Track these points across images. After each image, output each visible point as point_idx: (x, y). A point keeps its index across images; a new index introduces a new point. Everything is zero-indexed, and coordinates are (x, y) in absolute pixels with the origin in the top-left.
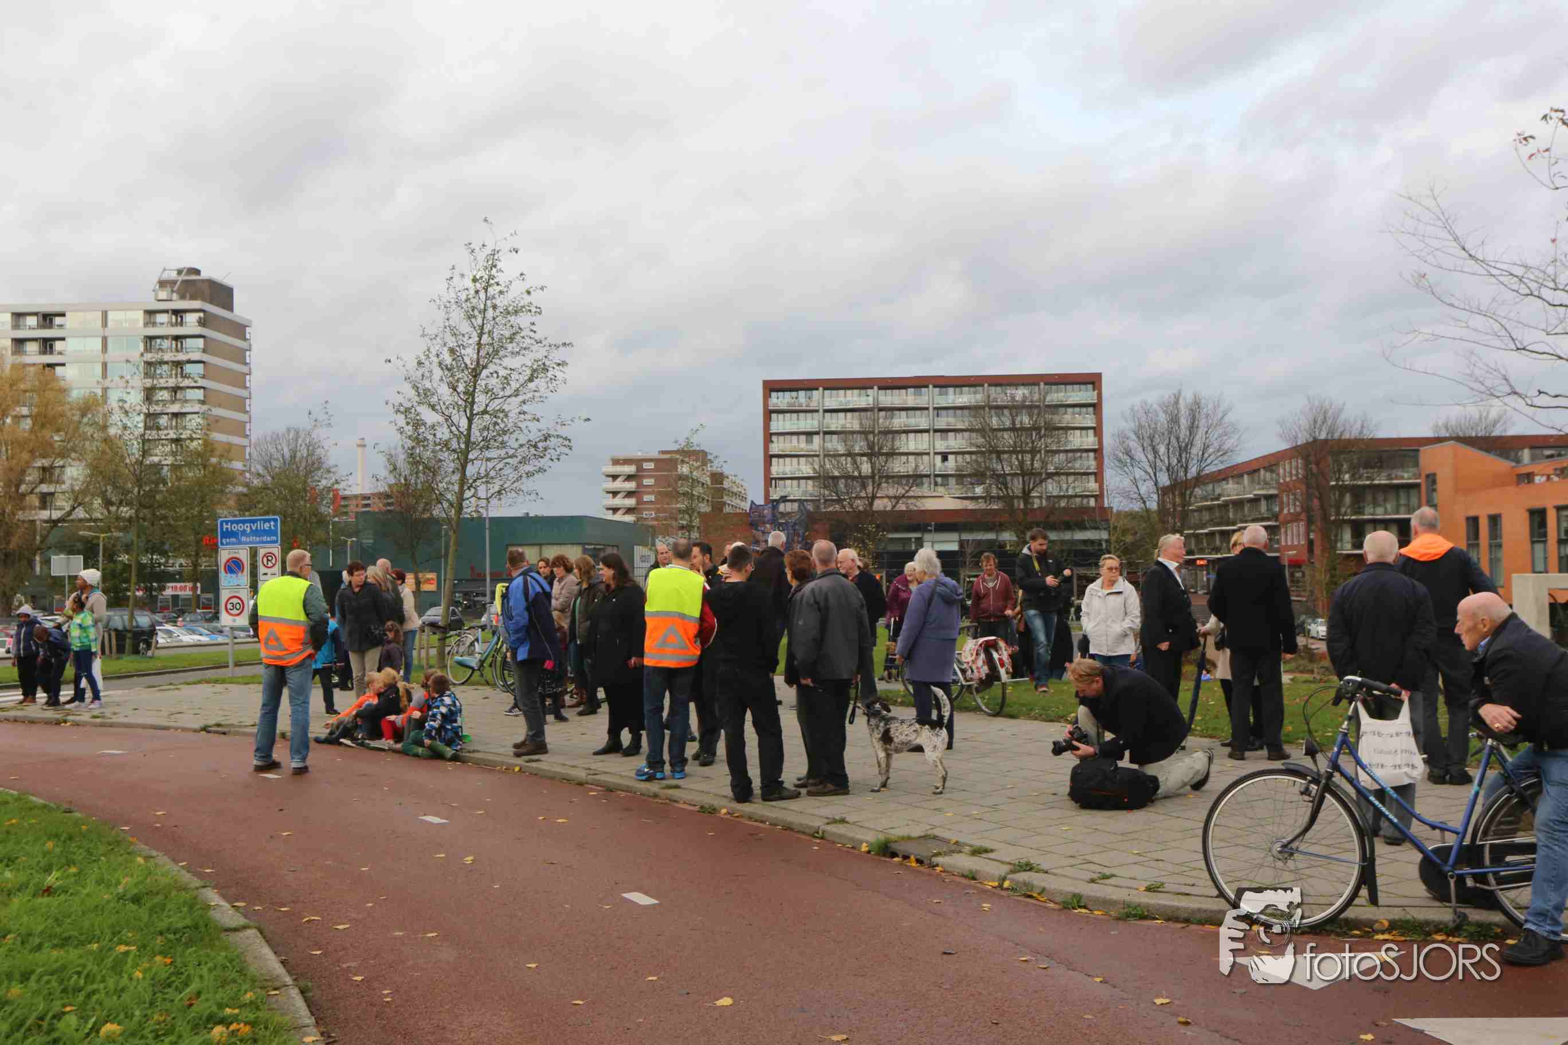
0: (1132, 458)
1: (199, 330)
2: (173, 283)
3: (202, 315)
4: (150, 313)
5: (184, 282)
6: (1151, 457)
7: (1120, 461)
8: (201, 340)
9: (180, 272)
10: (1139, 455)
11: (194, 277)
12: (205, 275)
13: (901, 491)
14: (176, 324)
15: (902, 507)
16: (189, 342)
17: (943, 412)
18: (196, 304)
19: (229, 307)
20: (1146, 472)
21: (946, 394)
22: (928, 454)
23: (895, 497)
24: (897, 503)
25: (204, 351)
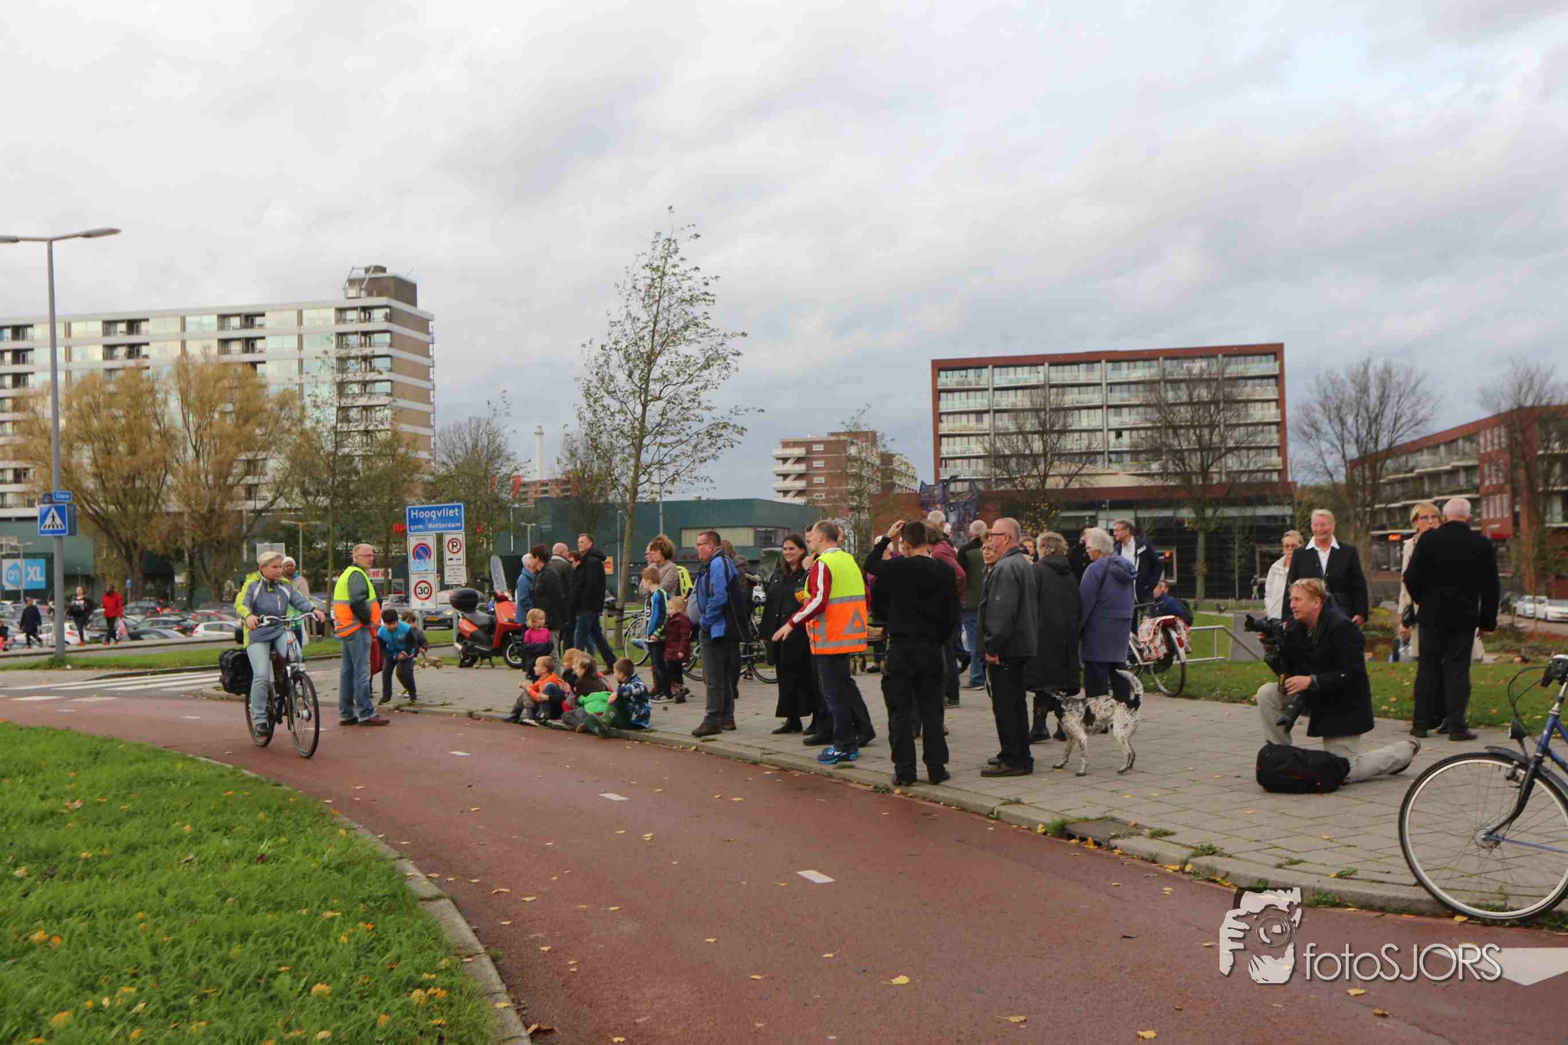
0: (1318, 430)
1: (385, 326)
2: (361, 281)
3: (388, 310)
4: (341, 310)
5: (371, 279)
6: (1338, 429)
7: (1304, 433)
8: (388, 336)
9: (367, 270)
10: (1325, 427)
11: (380, 275)
12: (390, 272)
13: (1074, 468)
14: (365, 320)
15: (1075, 485)
16: (376, 338)
17: (1117, 388)
18: (383, 300)
19: (413, 301)
20: (1333, 445)
21: (1120, 369)
22: (1102, 430)
23: (1068, 475)
24: (1070, 480)
25: (391, 345)
